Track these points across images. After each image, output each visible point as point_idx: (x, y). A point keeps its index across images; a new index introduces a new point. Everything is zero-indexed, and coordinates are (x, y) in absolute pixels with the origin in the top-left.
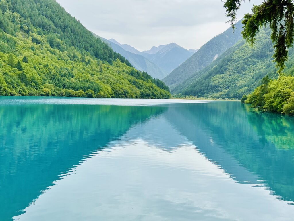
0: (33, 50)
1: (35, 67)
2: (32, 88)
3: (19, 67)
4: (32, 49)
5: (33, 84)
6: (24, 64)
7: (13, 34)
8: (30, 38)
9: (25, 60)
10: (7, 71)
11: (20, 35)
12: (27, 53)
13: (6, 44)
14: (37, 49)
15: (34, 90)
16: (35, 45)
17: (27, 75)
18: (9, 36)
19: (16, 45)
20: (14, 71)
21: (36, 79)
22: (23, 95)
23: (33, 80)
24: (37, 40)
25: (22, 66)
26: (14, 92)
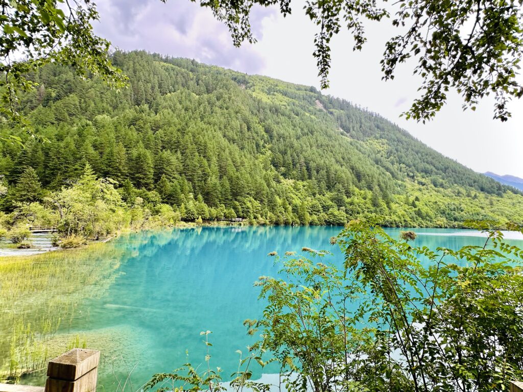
0: (421, 191)
1: (426, 204)
2: (427, 221)
3: (414, 205)
4: (420, 190)
5: (428, 218)
6: (417, 203)
7: (402, 181)
8: (416, 181)
9: (417, 199)
10: (406, 209)
11: (408, 181)
12: (418, 194)
13: (399, 189)
14: (424, 189)
15: (429, 223)
16: (421, 186)
17: (422, 211)
18: (400, 182)
19: (406, 188)
20: (411, 208)
21: (430, 214)
22: (422, 227)
23: (427, 215)
24: (422, 183)
25: (416, 204)
26: (415, 225)
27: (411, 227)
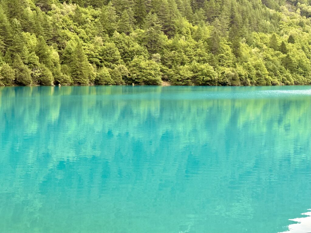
0: (302, 26)
1: (303, 48)
2: (298, 76)
3: (283, 49)
4: (301, 24)
5: (301, 70)
6: (289, 46)
7: (278, 9)
8: (299, 11)
9: (291, 40)
10: (269, 55)
11: (286, 9)
12: (294, 31)
13: (268, 23)
14: (307, 24)
15: (301, 77)
16: (305, 20)
17: (293, 59)
18: (272, 12)
19: (281, 22)
20: (277, 55)
21: (304, 64)
22: (287, 84)
23: (300, 65)
24: (307, 13)
25: (287, 48)
26: (276, 80)
27: (267, 85)
